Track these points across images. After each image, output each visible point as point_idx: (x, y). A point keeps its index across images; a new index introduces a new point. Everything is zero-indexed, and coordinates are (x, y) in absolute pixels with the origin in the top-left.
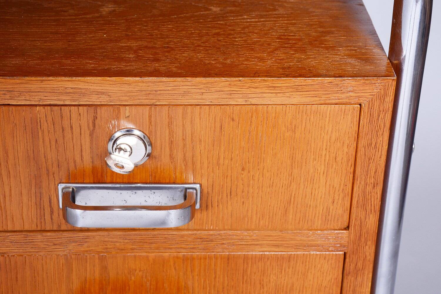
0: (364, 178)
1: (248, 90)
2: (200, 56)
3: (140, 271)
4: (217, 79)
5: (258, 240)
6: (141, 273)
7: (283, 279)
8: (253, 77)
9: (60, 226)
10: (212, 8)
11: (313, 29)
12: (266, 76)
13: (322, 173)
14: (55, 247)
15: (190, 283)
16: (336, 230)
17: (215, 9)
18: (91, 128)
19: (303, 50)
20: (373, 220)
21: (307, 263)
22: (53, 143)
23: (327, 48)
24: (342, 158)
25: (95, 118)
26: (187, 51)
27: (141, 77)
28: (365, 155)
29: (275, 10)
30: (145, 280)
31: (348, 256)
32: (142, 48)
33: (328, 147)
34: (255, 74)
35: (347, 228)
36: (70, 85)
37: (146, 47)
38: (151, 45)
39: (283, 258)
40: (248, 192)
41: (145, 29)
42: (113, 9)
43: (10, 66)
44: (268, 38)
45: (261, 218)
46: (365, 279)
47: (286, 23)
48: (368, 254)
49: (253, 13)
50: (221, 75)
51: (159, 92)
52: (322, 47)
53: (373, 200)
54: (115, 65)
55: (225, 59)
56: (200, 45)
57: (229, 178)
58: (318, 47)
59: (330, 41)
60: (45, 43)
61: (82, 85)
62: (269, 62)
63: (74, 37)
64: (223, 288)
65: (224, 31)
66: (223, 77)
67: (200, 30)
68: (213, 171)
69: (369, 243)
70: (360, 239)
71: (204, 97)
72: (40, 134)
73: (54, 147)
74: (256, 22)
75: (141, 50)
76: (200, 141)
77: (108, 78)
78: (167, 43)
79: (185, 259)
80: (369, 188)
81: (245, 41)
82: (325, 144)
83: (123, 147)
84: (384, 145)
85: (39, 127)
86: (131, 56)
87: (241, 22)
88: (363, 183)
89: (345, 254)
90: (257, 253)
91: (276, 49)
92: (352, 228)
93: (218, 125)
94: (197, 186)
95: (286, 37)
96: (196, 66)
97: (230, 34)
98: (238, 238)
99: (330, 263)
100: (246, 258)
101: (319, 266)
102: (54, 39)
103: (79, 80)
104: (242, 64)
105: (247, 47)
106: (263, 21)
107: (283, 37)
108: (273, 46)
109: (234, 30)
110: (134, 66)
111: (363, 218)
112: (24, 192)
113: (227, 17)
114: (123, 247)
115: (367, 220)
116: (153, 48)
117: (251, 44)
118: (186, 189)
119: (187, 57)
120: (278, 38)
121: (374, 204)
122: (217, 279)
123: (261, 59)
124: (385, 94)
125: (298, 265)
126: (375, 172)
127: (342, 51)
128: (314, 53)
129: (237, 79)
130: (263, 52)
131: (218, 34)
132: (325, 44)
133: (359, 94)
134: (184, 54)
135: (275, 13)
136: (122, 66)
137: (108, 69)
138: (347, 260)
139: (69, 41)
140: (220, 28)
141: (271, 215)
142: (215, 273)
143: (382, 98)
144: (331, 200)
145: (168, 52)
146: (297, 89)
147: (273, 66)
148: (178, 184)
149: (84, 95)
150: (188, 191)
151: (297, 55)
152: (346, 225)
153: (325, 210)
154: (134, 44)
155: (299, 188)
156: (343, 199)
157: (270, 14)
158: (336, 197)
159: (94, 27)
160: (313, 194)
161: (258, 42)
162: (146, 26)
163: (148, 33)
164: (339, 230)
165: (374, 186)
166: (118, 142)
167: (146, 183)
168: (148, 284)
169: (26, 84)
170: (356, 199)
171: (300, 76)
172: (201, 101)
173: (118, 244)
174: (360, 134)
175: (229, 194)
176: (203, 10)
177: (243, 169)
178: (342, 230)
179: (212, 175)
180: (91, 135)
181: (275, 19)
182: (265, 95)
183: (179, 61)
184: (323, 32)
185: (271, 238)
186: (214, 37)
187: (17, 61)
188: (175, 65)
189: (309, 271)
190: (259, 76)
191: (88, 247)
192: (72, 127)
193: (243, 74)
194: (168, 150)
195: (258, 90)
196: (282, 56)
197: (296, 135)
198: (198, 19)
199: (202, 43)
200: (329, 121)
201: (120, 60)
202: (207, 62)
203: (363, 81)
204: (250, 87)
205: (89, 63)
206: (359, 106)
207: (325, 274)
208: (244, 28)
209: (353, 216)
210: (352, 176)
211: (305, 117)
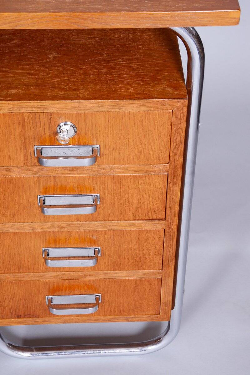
0: (175, 142)
1: (121, 105)
2: (99, 86)
3: (72, 183)
4: (106, 101)
5: (127, 169)
6: (72, 184)
7: (139, 185)
8: (123, 99)
9: (35, 164)
10: (104, 54)
11: (153, 68)
12: (129, 99)
13: (156, 140)
14: (33, 173)
15: (96, 188)
16: (163, 164)
17: (106, 55)
18: (49, 122)
19: (146, 82)
20: (180, 160)
21: (151, 179)
22: (32, 128)
23: (158, 81)
24: (165, 133)
25: (51, 117)
26: (92, 84)
27: (72, 100)
28: (175, 131)
29: (135, 55)
30: (74, 187)
31: (169, 175)
32: (71, 82)
33: (158, 128)
34: (124, 97)
35: (168, 163)
36: (40, 104)
37: (73, 81)
38: (75, 80)
39: (139, 177)
40: (122, 148)
41: (72, 70)
42: (55, 56)
43: (12, 95)
44: (131, 74)
45: (128, 160)
46: (178, 185)
47: (140, 64)
48: (178, 174)
49: (124, 57)
50: (108, 98)
51: (80, 107)
52: (156, 80)
53: (180, 151)
54: (59, 93)
55: (110, 88)
56: (98, 80)
57: (113, 143)
58: (154, 80)
59: (160, 76)
60: (25, 79)
61: (45, 104)
62: (130, 90)
63: (38, 75)
64: (111, 190)
65: (110, 70)
66: (109, 100)
67: (98, 70)
68: (105, 140)
69: (179, 169)
70: (174, 168)
71: (100, 108)
72: (26, 125)
73: (32, 130)
74: (125, 64)
75: (71, 83)
76: (99, 126)
77: (57, 101)
78: (83, 79)
79: (93, 177)
80: (178, 146)
81: (120, 76)
82: (157, 127)
83: (63, 130)
84: (184, 127)
85: (25, 122)
86: (66, 87)
87: (118, 63)
88: (175, 143)
89: (168, 174)
90: (127, 175)
91: (134, 82)
92: (171, 163)
93: (107, 120)
94: (98, 146)
95: (140, 74)
96: (97, 93)
97: (113, 72)
98: (118, 168)
99: (161, 178)
100: (122, 177)
101: (156, 180)
102: (29, 77)
103: (43, 102)
104: (118, 91)
105: (121, 80)
106: (129, 63)
107: (138, 74)
108: (133, 80)
109: (114, 69)
110: (67, 94)
111: (175, 158)
112: (19, 149)
113: (111, 60)
114: (64, 173)
115: (177, 159)
116: (76, 82)
117: (122, 79)
118: (93, 147)
119: (92, 88)
120: (136, 75)
121: (180, 153)
122: (108, 187)
123: (127, 89)
124: (183, 106)
125: (146, 179)
126: (180, 139)
127: (165, 82)
128: (152, 84)
129: (115, 100)
130: (128, 84)
131: (106, 72)
132: (158, 78)
133: (171, 106)
134: (91, 85)
135: (135, 57)
136: (62, 94)
137: (57, 96)
138: (169, 177)
139: (37, 78)
140: (108, 69)
141: (133, 158)
142: (107, 183)
143: (182, 107)
144: (160, 151)
145: (84, 84)
146: (143, 104)
147: (133, 92)
148: (90, 145)
149: (46, 108)
150: (94, 148)
151: (144, 86)
152: (168, 162)
153: (158, 155)
154: (67, 79)
155: (146, 146)
156: (166, 151)
157: (133, 58)
158: (163, 150)
159: (47, 69)
160: (152, 149)
161: (126, 77)
162: (72, 68)
163: (74, 72)
164: (165, 164)
165: (180, 145)
166: (61, 128)
167: (75, 145)
168: (76, 189)
169: (20, 104)
170: (172, 151)
171: (145, 98)
172: (99, 110)
173: (62, 172)
174: (173, 123)
175: (113, 150)
176: (99, 56)
177: (119, 139)
178: (166, 164)
179: (105, 141)
180: (49, 125)
181: (134, 62)
182: (128, 107)
183: (89, 90)
184: (157, 70)
185: (133, 168)
186: (105, 75)
187: (14, 92)
188: (87, 93)
189: (152, 182)
190: (125, 99)
191: (48, 173)
192: (40, 122)
193: (118, 98)
194: (84, 131)
195: (125, 105)
196: (137, 86)
197: (143, 123)
198: (97, 62)
199: (100, 78)
200: (158, 117)
201: (62, 90)
202: (102, 90)
203: (173, 101)
204: (121, 104)
205: (47, 92)
206: (172, 111)
207: (159, 183)
208: (119, 68)
209: (171, 158)
210: (170, 140)
211: (147, 116)
